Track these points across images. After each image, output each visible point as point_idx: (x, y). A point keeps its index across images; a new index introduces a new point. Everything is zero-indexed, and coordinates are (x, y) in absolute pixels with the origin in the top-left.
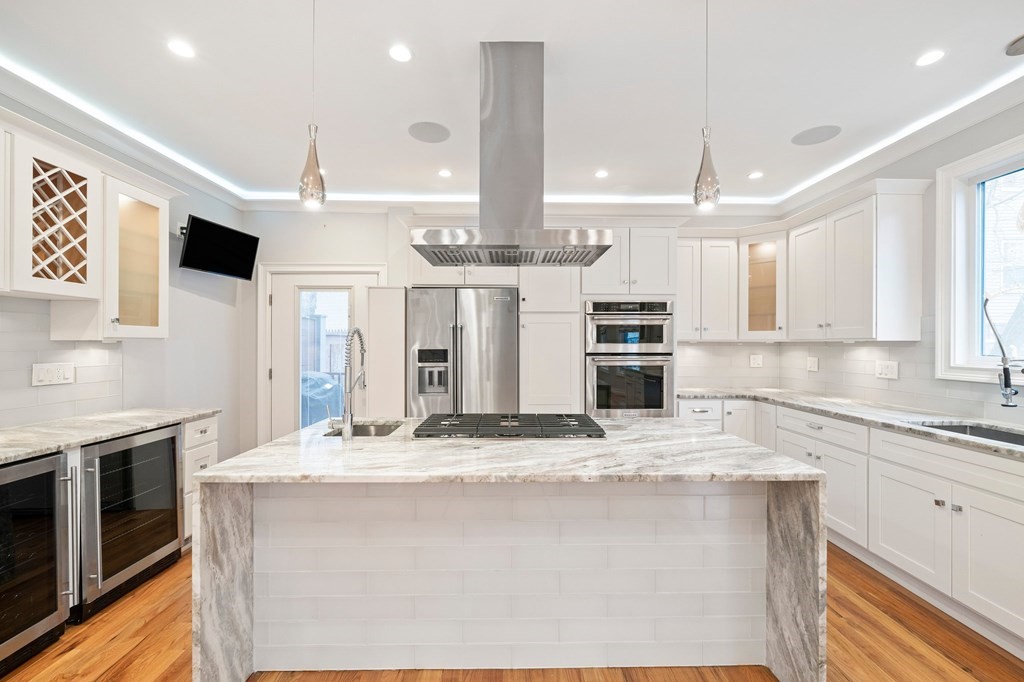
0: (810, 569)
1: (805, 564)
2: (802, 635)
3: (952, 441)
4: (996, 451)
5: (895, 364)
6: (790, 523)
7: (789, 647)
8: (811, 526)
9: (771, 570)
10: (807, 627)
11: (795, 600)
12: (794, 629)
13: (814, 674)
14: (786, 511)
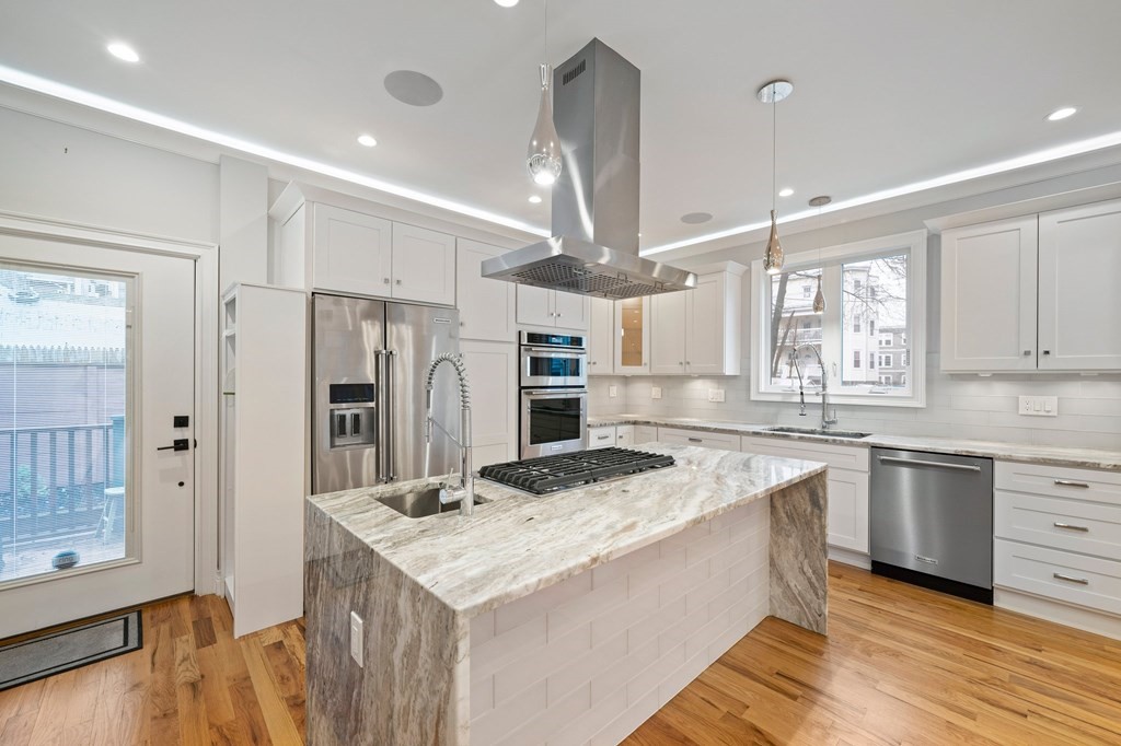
0: (817, 531)
1: (812, 529)
2: (809, 580)
3: (801, 438)
4: (827, 441)
5: (722, 391)
6: (797, 505)
7: (796, 592)
8: (818, 501)
9: (774, 543)
10: (814, 572)
11: (801, 557)
12: (801, 578)
13: (821, 601)
14: (791, 496)
